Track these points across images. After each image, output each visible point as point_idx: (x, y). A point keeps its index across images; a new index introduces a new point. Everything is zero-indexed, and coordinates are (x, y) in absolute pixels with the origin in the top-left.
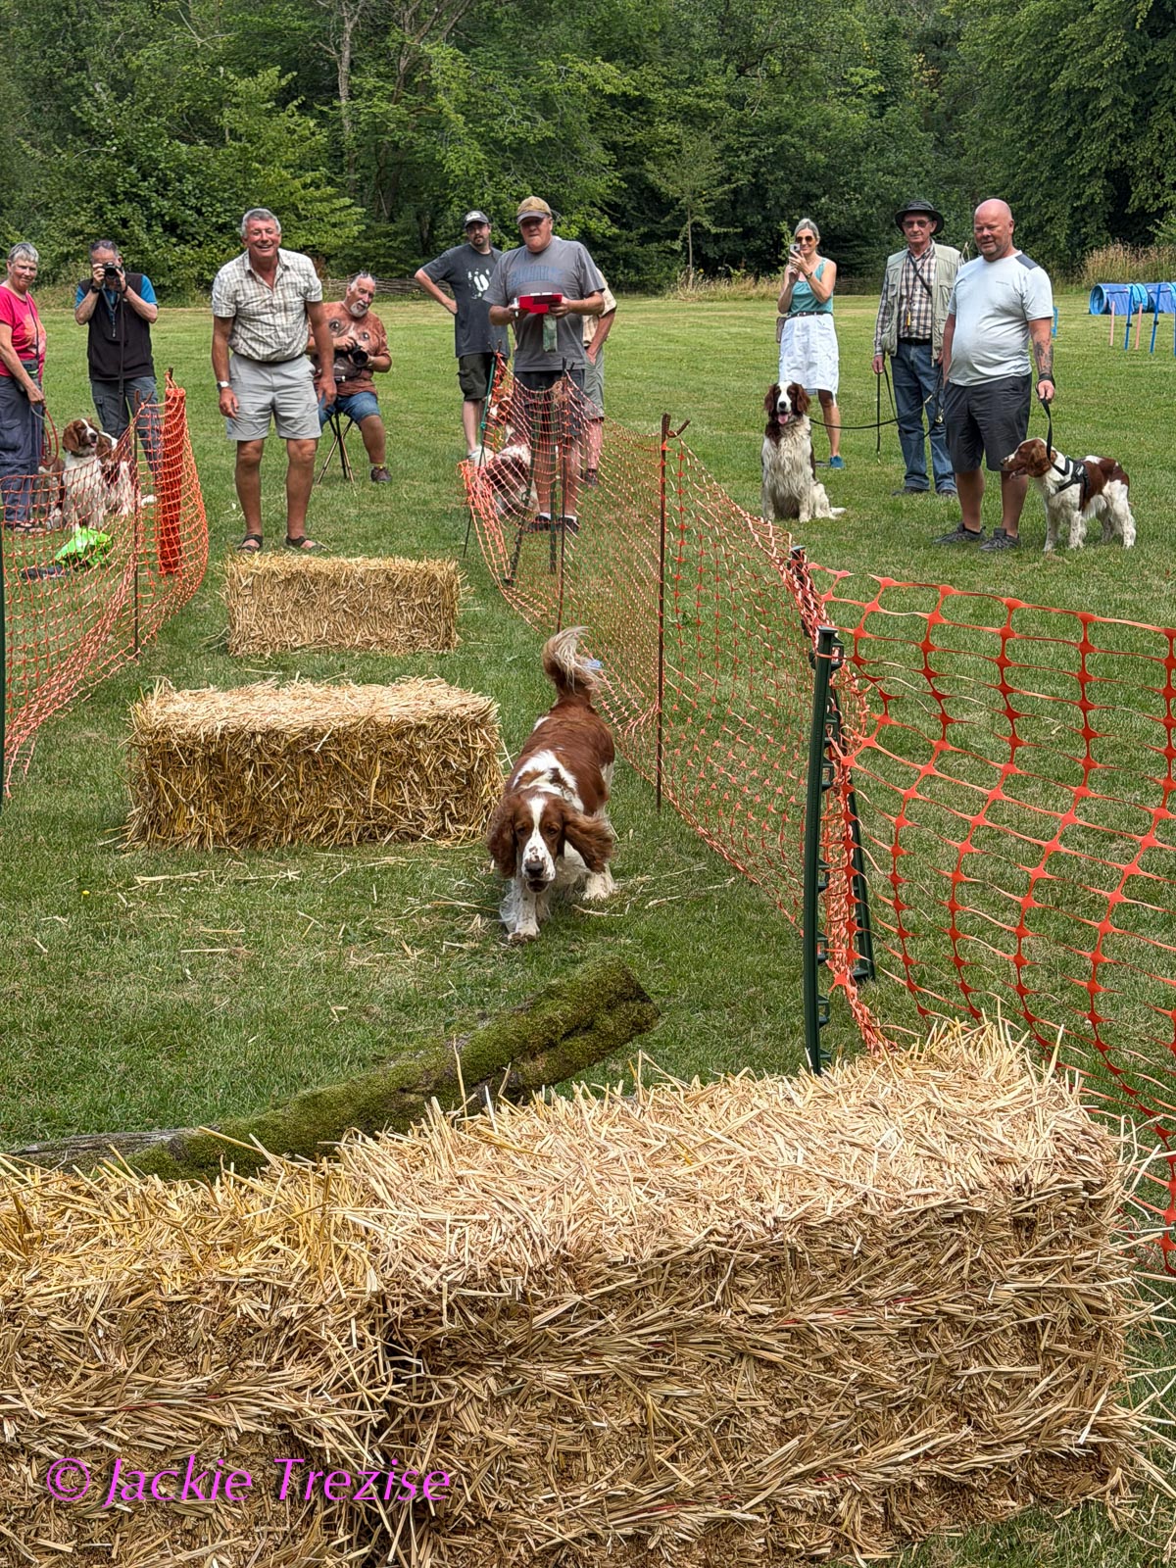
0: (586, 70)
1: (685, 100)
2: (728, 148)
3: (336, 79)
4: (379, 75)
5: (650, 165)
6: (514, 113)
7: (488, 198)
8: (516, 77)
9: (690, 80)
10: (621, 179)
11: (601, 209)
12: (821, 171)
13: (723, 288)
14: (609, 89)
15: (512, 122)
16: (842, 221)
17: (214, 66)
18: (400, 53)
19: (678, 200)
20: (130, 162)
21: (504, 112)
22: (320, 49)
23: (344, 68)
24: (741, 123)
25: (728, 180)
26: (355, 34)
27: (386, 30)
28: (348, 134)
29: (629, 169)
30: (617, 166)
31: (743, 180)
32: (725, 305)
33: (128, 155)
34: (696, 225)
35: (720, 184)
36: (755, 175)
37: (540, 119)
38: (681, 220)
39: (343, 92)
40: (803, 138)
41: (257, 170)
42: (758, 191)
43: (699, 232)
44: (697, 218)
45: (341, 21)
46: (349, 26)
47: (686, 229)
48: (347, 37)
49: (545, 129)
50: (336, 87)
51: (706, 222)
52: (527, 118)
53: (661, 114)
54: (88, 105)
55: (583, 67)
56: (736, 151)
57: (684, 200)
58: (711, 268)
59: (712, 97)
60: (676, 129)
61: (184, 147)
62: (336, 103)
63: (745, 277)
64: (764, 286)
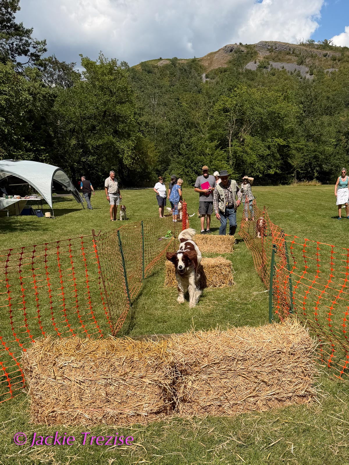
0: (277, 140)
1: (296, 146)
2: (305, 155)
3: (228, 143)
4: (237, 142)
5: (289, 159)
6: (262, 149)
7: (256, 166)
8: (263, 142)
9: (298, 142)
10: (283, 162)
11: (279, 168)
12: (323, 160)
13: (302, 183)
14: (281, 144)
15: (262, 151)
16: (327, 170)
17: (206, 141)
18: (241, 137)
19: (294, 166)
20: (189, 160)
21: (260, 149)
22: (226, 137)
23: (230, 140)
24: (307, 150)
25: (304, 162)
26: (232, 134)
27: (238, 133)
28: (231, 154)
29: (285, 160)
30: (282, 159)
31: (307, 162)
32: (302, 187)
34: (297, 171)
35: (302, 162)
36: (309, 160)
37: (268, 150)
38: (294, 170)
39: (230, 145)
41: (213, 161)
42: (310, 164)
43: (298, 173)
45: (230, 131)
46: (231, 132)
47: (295, 172)
48: (231, 134)
49: (268, 152)
50: (228, 144)
51: (299, 170)
52: (265, 150)
53: (292, 148)
54: (181, 149)
55: (276, 140)
57: (295, 166)
58: (300, 179)
59: (302, 145)
60: (294, 152)
61: (199, 157)
62: (228, 148)
63: (306, 181)
64: (310, 183)
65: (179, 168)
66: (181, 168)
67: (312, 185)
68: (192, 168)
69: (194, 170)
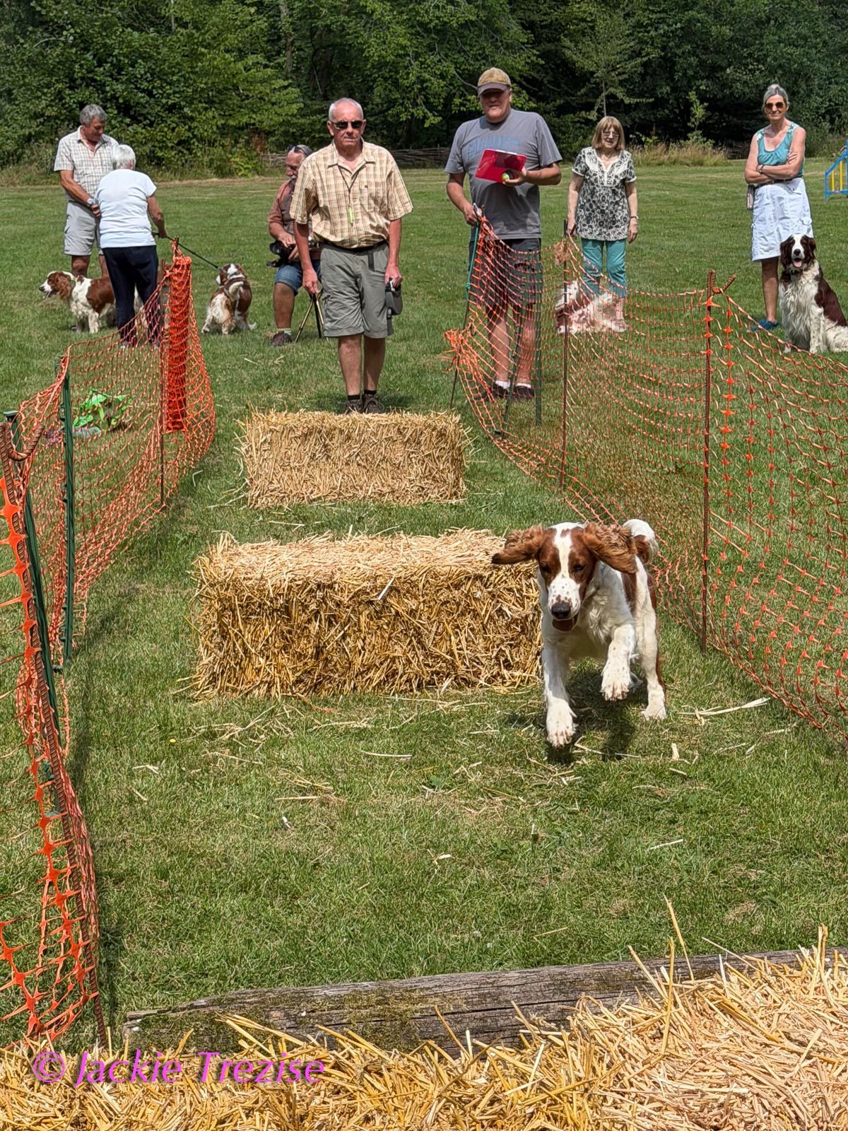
2: (639, 25)
5: (567, 42)
7: (413, 77)
10: (538, 56)
12: (727, 44)
16: (747, 90)
19: (592, 73)
20: (87, 50)
25: (639, 54)
28: (285, 22)
29: (547, 46)
30: (535, 43)
31: (655, 54)
33: (84, 43)
34: (611, 96)
35: (631, 58)
36: (664, 48)
38: (596, 92)
40: (709, 13)
41: (203, 54)
42: (667, 64)
43: (614, 104)
44: (612, 90)
47: (602, 101)
49: (467, 12)
51: (620, 92)
56: (645, 27)
57: (599, 74)
60: (590, 8)
61: (136, 34)
63: (656, 144)
64: (674, 152)
65: (38, 89)
66: (48, 86)
67: (682, 163)
68: (104, 85)
69: (114, 98)
